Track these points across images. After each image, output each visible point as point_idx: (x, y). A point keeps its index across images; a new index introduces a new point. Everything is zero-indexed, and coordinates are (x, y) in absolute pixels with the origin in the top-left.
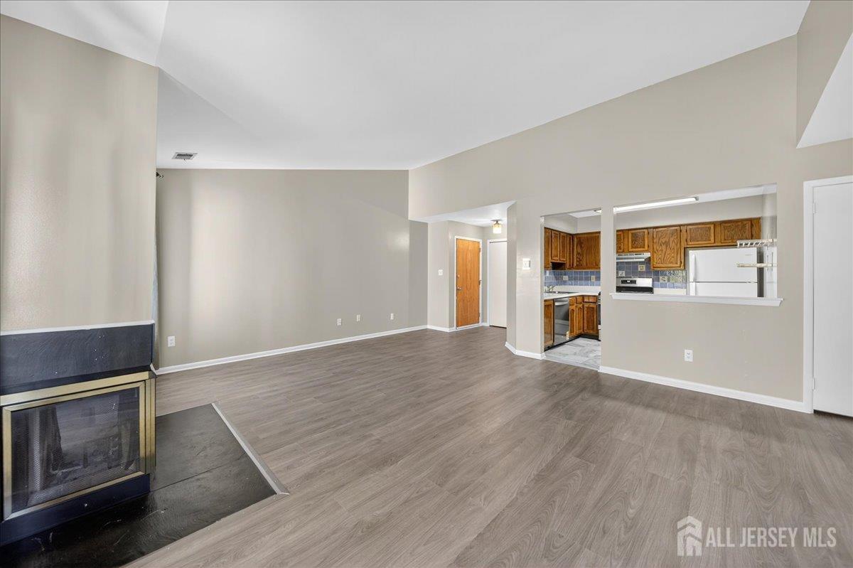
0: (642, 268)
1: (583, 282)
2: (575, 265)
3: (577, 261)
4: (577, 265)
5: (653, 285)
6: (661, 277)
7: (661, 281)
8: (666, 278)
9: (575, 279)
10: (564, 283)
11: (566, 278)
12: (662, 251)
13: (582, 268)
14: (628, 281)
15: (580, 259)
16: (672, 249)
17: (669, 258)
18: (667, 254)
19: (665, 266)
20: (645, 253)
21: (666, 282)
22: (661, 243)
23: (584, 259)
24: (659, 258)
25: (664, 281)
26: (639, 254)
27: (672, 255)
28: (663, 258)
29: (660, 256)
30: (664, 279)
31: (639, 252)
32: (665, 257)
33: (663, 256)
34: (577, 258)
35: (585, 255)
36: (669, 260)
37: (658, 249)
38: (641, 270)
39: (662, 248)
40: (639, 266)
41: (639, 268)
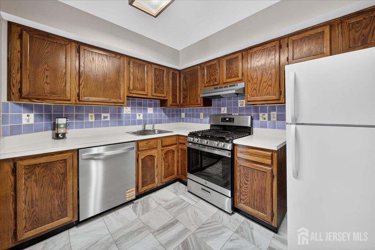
1: (195, 119)
3: (183, 98)
4: (183, 102)
5: (252, 123)
6: (261, 115)
7: (261, 120)
8: (266, 115)
12: (257, 79)
13: (187, 105)
14: (227, 119)
15: (185, 95)
16: (269, 74)
17: (265, 88)
18: (262, 82)
19: (259, 99)
20: (238, 84)
21: (267, 120)
22: (256, 68)
23: (188, 95)
24: (254, 89)
25: (265, 119)
26: (233, 86)
27: (270, 82)
28: (258, 88)
29: (255, 86)
30: (264, 117)
31: (232, 83)
32: (261, 88)
33: (258, 86)
34: (183, 94)
35: (188, 91)
36: (265, 90)
37: (253, 77)
38: (241, 105)
39: (257, 75)
40: (239, 101)
41: (239, 104)
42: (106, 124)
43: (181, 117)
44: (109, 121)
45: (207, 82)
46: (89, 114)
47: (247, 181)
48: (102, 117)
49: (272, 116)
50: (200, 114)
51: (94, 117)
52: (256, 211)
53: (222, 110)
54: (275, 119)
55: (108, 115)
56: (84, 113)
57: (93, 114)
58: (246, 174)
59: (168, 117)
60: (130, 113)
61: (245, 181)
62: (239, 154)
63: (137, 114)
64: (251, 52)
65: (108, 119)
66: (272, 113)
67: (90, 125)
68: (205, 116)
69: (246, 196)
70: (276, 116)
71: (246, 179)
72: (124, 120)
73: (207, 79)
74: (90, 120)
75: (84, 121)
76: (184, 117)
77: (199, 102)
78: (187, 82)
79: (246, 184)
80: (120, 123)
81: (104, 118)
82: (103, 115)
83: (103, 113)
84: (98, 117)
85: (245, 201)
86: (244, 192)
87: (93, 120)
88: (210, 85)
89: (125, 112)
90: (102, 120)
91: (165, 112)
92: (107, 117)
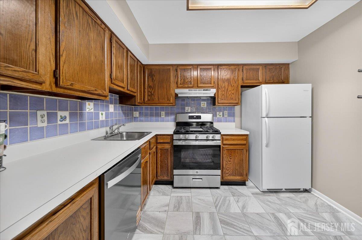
0: (204, 104)
1: (154, 118)
2: (146, 99)
3: (148, 95)
4: (149, 100)
5: (213, 119)
6: (218, 113)
7: (218, 116)
8: (221, 113)
9: (146, 115)
10: (135, 119)
11: (136, 114)
12: (225, 88)
13: (153, 104)
14: (194, 117)
15: (151, 92)
16: (232, 86)
17: (230, 95)
18: (228, 91)
19: (227, 102)
20: (211, 89)
21: (221, 116)
22: (224, 80)
23: (156, 93)
24: (223, 95)
25: (220, 116)
26: (207, 90)
27: (233, 92)
28: (225, 94)
29: (224, 92)
30: (220, 114)
31: (206, 88)
32: (227, 94)
33: (226, 93)
34: (148, 91)
35: (156, 89)
36: (230, 96)
37: (222, 86)
38: (203, 106)
39: (225, 85)
40: (202, 102)
41: (202, 104)
42: (64, 130)
43: (133, 116)
44: (68, 124)
45: (180, 84)
46: (38, 112)
47: (231, 159)
48: (59, 118)
49: (225, 114)
50: (161, 113)
51: (46, 118)
52: (237, 177)
53: (186, 109)
54: (227, 116)
55: (66, 114)
56: (28, 111)
57: (45, 112)
58: (230, 154)
59: (125, 117)
60: (92, 111)
61: (229, 159)
62: (225, 141)
63: (100, 113)
64: (221, 67)
65: (67, 121)
66: (225, 112)
67: (40, 134)
68: (167, 114)
69: (230, 170)
70: (227, 113)
71: (230, 158)
72: (86, 121)
73: (181, 80)
74: (40, 125)
75: (29, 126)
76: (138, 116)
77: (172, 101)
78: (154, 79)
79: (230, 161)
80: (82, 127)
81: (62, 120)
82: (60, 114)
83: (59, 111)
84: (51, 117)
85: (229, 174)
86: (228, 167)
87: (45, 124)
88: (184, 86)
89: (87, 110)
90: (59, 123)
91: (122, 110)
92: (65, 118)
